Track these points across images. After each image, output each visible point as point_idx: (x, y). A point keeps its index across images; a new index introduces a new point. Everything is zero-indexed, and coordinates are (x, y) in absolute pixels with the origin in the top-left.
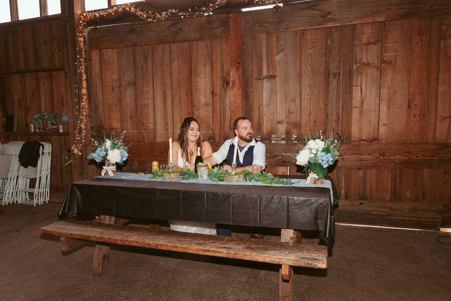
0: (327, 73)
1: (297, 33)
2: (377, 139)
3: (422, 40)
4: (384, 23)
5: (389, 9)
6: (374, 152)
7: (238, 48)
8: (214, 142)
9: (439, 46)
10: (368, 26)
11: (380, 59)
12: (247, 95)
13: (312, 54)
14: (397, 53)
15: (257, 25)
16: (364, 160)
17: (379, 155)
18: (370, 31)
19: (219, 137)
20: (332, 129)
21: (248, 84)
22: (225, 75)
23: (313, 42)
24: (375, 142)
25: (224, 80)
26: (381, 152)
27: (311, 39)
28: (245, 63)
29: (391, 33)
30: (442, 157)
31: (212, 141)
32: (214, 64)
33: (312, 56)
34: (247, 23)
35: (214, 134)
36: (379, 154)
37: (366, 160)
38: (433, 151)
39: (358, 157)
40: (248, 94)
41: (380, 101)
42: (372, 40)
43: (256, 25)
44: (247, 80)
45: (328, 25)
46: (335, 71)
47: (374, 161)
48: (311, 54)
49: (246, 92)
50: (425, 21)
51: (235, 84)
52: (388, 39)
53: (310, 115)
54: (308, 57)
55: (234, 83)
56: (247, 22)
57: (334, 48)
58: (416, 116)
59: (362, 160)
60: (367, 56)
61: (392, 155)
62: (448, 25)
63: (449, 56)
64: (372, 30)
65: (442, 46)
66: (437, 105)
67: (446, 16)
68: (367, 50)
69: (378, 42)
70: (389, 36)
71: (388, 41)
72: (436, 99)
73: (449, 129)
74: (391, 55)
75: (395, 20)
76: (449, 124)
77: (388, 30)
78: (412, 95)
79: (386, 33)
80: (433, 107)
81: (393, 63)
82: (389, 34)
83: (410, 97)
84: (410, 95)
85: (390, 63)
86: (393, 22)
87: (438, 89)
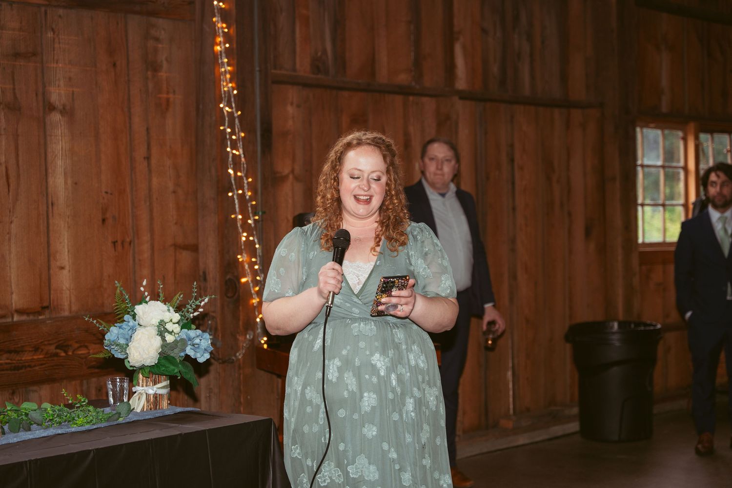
2: (47, 307)
3: (115, 65)
4: (43, 9)
6: (46, 343)
9: (146, 86)
10: (12, 10)
11: (40, 97)
14: (75, 90)
16: (26, 367)
17: (57, 348)
18: (16, 25)
24: (44, 314)
26: (59, 341)
29: (59, 39)
36: (57, 344)
37: (30, 366)
39: (11, 360)
41: (48, 207)
42: (22, 48)
47: (47, 365)
50: (118, 23)
52: (55, 52)
58: (116, 244)
59: (21, 368)
60: (14, 89)
61: (81, 347)
62: (157, 39)
63: (164, 107)
64: (21, 23)
65: (151, 85)
66: (151, 219)
67: (153, 20)
68: (13, 73)
69: (34, 54)
70: (57, 46)
71: (56, 57)
72: (148, 204)
73: (175, 272)
74: (63, 92)
75: (65, 7)
76: (176, 262)
77: (53, 30)
78: (106, 193)
79: (50, 35)
80: (144, 224)
81: (68, 112)
82: (57, 40)
83: (104, 198)
84: (104, 193)
85: (63, 112)
86: (61, 11)
87: (150, 181)
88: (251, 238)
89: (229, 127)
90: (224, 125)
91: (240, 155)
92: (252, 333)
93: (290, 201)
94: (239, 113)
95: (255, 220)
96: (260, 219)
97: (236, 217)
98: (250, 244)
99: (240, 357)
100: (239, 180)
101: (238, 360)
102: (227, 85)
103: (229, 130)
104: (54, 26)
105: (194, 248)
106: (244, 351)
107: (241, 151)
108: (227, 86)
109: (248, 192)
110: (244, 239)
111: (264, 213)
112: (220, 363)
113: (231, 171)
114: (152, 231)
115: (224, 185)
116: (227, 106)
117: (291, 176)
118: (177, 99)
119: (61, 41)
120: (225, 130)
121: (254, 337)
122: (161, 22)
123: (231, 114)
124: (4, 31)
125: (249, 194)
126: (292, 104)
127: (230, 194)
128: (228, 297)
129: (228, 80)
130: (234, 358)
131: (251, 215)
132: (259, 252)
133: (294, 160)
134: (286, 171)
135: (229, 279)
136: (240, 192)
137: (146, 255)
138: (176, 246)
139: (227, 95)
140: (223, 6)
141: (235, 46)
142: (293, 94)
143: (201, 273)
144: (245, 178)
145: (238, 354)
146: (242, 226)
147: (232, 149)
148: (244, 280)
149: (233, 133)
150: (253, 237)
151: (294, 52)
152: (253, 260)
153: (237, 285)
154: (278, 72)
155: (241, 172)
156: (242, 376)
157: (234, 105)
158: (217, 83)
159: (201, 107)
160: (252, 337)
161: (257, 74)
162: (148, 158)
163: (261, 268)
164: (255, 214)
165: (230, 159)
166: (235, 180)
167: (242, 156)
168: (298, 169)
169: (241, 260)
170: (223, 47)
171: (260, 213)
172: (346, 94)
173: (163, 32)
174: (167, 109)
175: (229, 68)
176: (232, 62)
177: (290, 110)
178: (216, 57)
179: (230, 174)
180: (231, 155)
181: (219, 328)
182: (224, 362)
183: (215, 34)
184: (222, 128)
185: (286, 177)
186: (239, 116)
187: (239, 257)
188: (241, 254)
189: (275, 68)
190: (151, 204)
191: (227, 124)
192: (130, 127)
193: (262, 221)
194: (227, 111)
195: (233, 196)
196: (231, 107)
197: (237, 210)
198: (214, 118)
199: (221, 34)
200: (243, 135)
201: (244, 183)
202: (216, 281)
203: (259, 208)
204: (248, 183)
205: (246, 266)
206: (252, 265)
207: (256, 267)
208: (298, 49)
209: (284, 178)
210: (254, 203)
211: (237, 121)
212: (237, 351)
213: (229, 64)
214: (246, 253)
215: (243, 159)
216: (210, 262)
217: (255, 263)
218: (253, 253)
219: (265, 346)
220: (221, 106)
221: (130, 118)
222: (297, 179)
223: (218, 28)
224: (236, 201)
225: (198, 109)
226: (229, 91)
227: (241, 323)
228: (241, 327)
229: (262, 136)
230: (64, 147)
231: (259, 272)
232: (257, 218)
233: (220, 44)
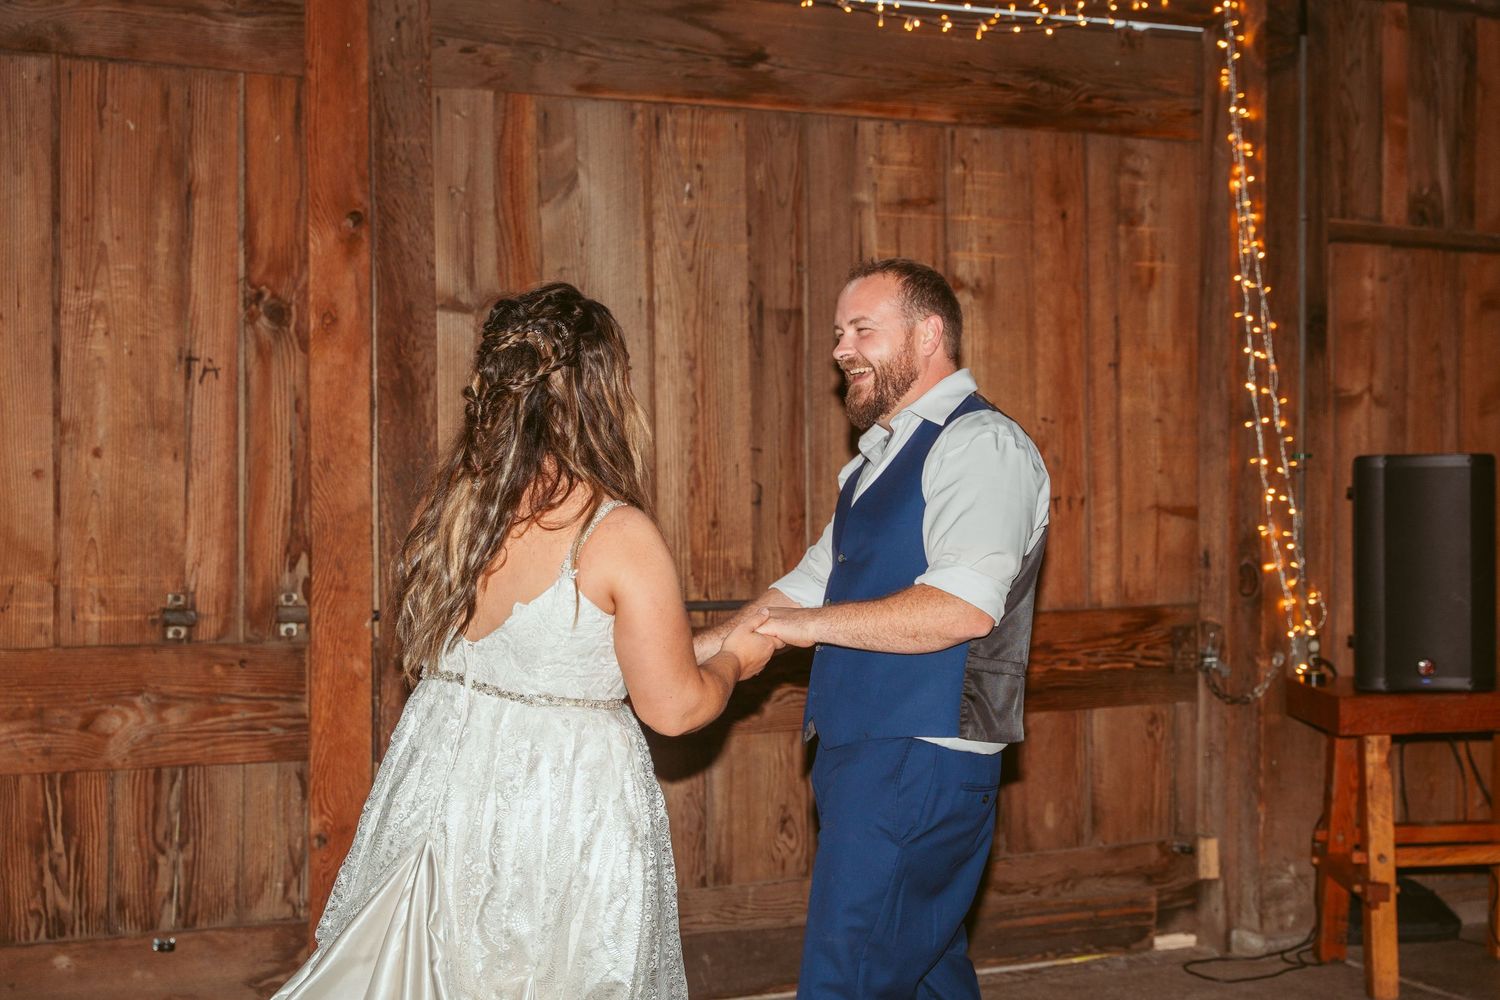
0: (755, 307)
1: (633, 116)
3: (1064, 216)
4: (948, 131)
5: (966, 81)
7: (352, 138)
8: (189, 638)
9: (1116, 248)
10: (899, 133)
12: (408, 387)
13: (697, 219)
14: (997, 256)
15: (449, 42)
18: (905, 156)
19: (221, 610)
20: (779, 555)
21: (410, 329)
22: (260, 271)
23: (699, 167)
25: (260, 295)
27: (693, 151)
28: (395, 221)
29: (973, 176)
30: (1145, 658)
31: (177, 633)
32: (201, 205)
33: (695, 225)
34: (404, 25)
35: (194, 593)
38: (1117, 635)
40: (412, 379)
42: (913, 192)
43: (443, 43)
44: (409, 308)
45: (756, 101)
46: (784, 302)
48: (692, 217)
49: (399, 366)
50: (1071, 149)
51: (335, 321)
52: (967, 197)
53: (692, 493)
54: (681, 228)
55: (330, 318)
56: (404, 18)
57: (779, 201)
58: (1059, 502)
62: (1136, 174)
63: (1144, 283)
64: (913, 153)
65: (1123, 247)
66: (1119, 463)
67: (1130, 142)
68: (898, 231)
69: (932, 201)
70: (969, 187)
71: (967, 205)
72: (1114, 438)
73: (1157, 551)
74: (976, 260)
75: (983, 126)
76: (1158, 534)
77: (963, 162)
78: (1044, 419)
79: (958, 170)
80: (1106, 471)
81: (984, 292)
82: (969, 179)
83: (1039, 428)
84: (1040, 422)
85: (977, 291)
86: (977, 133)
87: (1118, 402)
88: (1283, 498)
89: (1250, 313)
90: (1242, 310)
91: (1266, 361)
92: (1281, 656)
93: (1364, 438)
94: (1268, 289)
95: (1291, 469)
96: (1301, 467)
97: (1258, 463)
98: (1280, 508)
99: (1260, 695)
100: (1266, 402)
101: (1257, 699)
102: (1249, 244)
103: (1249, 319)
104: (965, 156)
105: (1191, 513)
106: (1267, 685)
107: (1270, 354)
108: (1250, 246)
109: (1280, 420)
110: (1269, 499)
111: (1308, 456)
112: (1227, 703)
113: (1251, 386)
114: (1119, 482)
115: (1240, 409)
116: (1249, 279)
117: (1366, 397)
118: (1168, 269)
119: (976, 179)
120: (1243, 318)
121: (1285, 662)
122: (1143, 145)
123: (1254, 293)
124: (885, 167)
125: (1283, 424)
126: (1371, 276)
127: (1249, 424)
128: (1244, 595)
129: (1251, 237)
130: (1249, 695)
131: (1284, 460)
132: (1296, 522)
133: (1372, 369)
134: (1358, 388)
135: (1247, 565)
136: (1266, 420)
137: (1109, 522)
138: (1159, 509)
139: (1248, 260)
140: (1247, 115)
141: (1263, 179)
142: (1373, 258)
143: (1202, 554)
144: (1275, 400)
145: (1256, 690)
146: (1268, 477)
147: (1255, 348)
148: (1268, 567)
149: (1257, 322)
150: (1287, 495)
151: (1380, 188)
152: (1286, 534)
153: (1258, 575)
154: (1348, 222)
155: (1268, 387)
156: (1262, 727)
157: (1259, 276)
158: (1230, 241)
159: (1208, 281)
160: (1281, 662)
161: (1302, 225)
162: (1115, 366)
163: (1300, 548)
164: (1291, 458)
165: (1251, 367)
166: (1259, 400)
167: (1272, 361)
168: (1379, 386)
169: (1264, 534)
170: (1244, 184)
171: (1302, 457)
172: (1473, 258)
173: (1146, 162)
174: (1150, 285)
175: (1253, 217)
176: (1258, 206)
177: (1368, 284)
178: (1232, 199)
179: (1249, 392)
180: (1252, 361)
181: (1227, 643)
182: (1234, 701)
183: (1232, 163)
184: (1238, 315)
185: (1358, 398)
186: (1267, 295)
187: (1261, 528)
188: (1266, 524)
189: (1343, 216)
190: (1118, 439)
191: (1247, 308)
192: (1088, 315)
193: (1305, 469)
194: (1248, 287)
195: (1254, 427)
196: (1254, 280)
197: (1261, 450)
198: (1227, 299)
199: (1242, 161)
200: (1273, 326)
201: (1273, 405)
202: (1223, 567)
203: (1301, 446)
204: (1281, 406)
205: (1275, 545)
206: (1283, 541)
207: (1291, 546)
208: (1386, 184)
209: (1352, 401)
210: (1289, 439)
211: (1263, 303)
212: (1256, 684)
213: (1253, 210)
214: (1274, 522)
215: (1273, 367)
216: (1216, 536)
217: (1290, 540)
218: (1287, 522)
219: (1302, 679)
220: (1237, 278)
221: (1088, 301)
222: (1378, 402)
223: (1238, 151)
224: (1260, 437)
225: (1202, 285)
226: (1252, 254)
227: (1263, 639)
228: (1263, 646)
229: (1309, 328)
230: (976, 348)
231: (1296, 554)
232: (1294, 464)
233: (1237, 178)
